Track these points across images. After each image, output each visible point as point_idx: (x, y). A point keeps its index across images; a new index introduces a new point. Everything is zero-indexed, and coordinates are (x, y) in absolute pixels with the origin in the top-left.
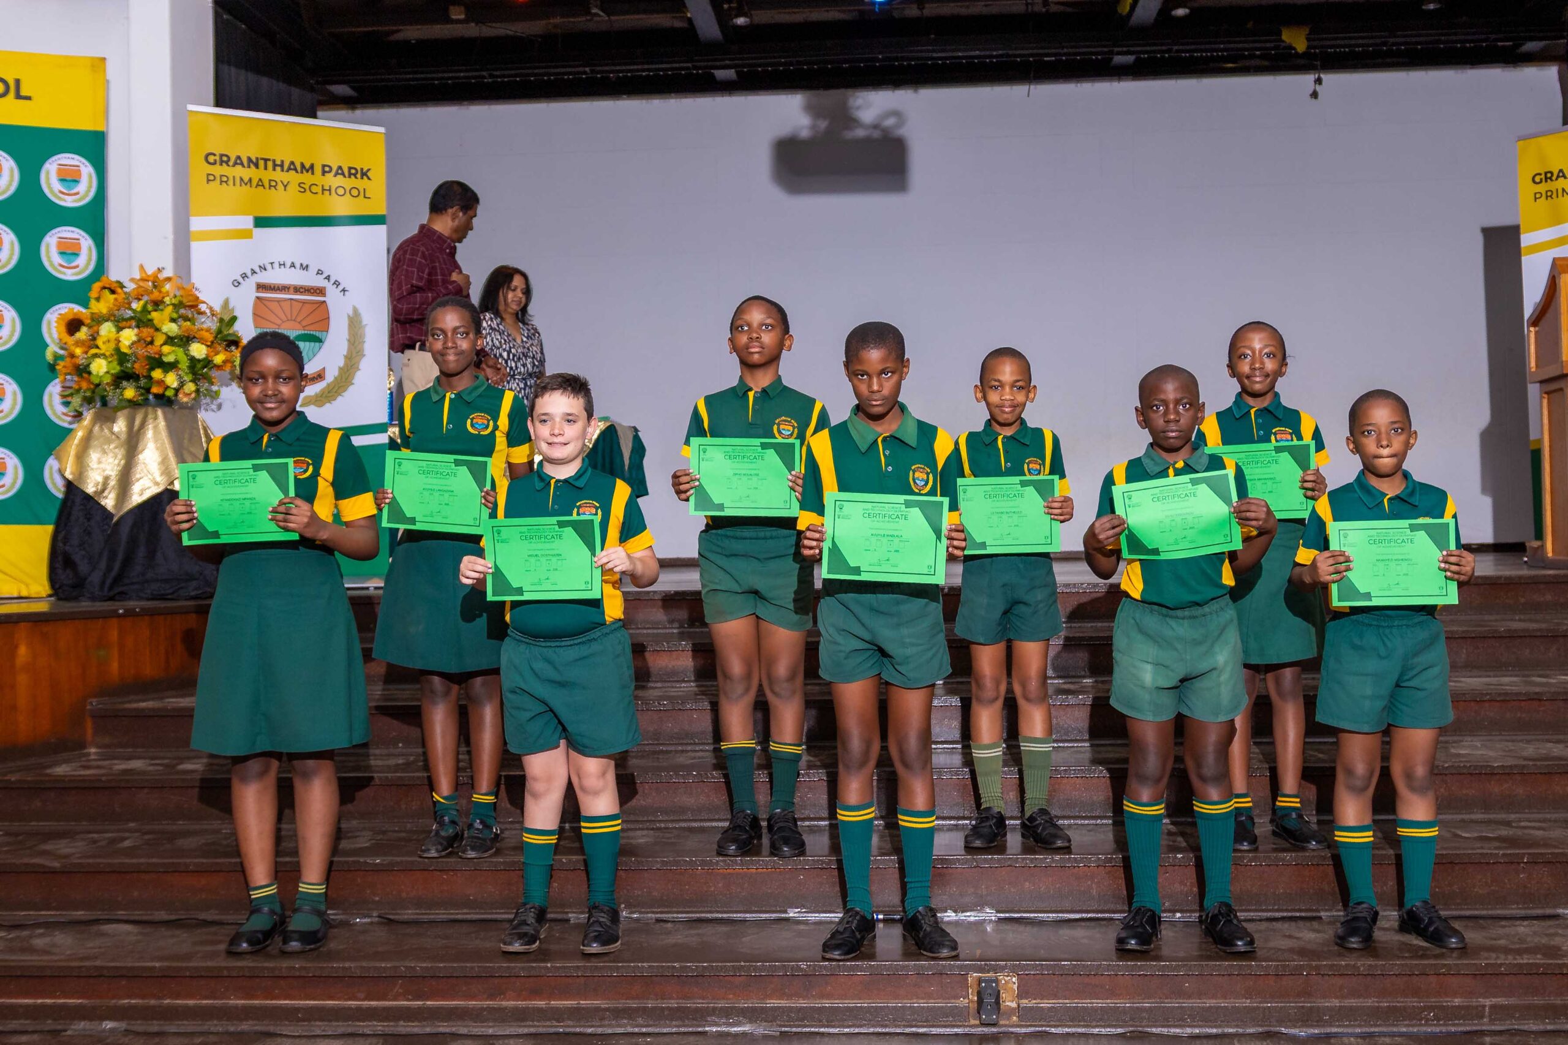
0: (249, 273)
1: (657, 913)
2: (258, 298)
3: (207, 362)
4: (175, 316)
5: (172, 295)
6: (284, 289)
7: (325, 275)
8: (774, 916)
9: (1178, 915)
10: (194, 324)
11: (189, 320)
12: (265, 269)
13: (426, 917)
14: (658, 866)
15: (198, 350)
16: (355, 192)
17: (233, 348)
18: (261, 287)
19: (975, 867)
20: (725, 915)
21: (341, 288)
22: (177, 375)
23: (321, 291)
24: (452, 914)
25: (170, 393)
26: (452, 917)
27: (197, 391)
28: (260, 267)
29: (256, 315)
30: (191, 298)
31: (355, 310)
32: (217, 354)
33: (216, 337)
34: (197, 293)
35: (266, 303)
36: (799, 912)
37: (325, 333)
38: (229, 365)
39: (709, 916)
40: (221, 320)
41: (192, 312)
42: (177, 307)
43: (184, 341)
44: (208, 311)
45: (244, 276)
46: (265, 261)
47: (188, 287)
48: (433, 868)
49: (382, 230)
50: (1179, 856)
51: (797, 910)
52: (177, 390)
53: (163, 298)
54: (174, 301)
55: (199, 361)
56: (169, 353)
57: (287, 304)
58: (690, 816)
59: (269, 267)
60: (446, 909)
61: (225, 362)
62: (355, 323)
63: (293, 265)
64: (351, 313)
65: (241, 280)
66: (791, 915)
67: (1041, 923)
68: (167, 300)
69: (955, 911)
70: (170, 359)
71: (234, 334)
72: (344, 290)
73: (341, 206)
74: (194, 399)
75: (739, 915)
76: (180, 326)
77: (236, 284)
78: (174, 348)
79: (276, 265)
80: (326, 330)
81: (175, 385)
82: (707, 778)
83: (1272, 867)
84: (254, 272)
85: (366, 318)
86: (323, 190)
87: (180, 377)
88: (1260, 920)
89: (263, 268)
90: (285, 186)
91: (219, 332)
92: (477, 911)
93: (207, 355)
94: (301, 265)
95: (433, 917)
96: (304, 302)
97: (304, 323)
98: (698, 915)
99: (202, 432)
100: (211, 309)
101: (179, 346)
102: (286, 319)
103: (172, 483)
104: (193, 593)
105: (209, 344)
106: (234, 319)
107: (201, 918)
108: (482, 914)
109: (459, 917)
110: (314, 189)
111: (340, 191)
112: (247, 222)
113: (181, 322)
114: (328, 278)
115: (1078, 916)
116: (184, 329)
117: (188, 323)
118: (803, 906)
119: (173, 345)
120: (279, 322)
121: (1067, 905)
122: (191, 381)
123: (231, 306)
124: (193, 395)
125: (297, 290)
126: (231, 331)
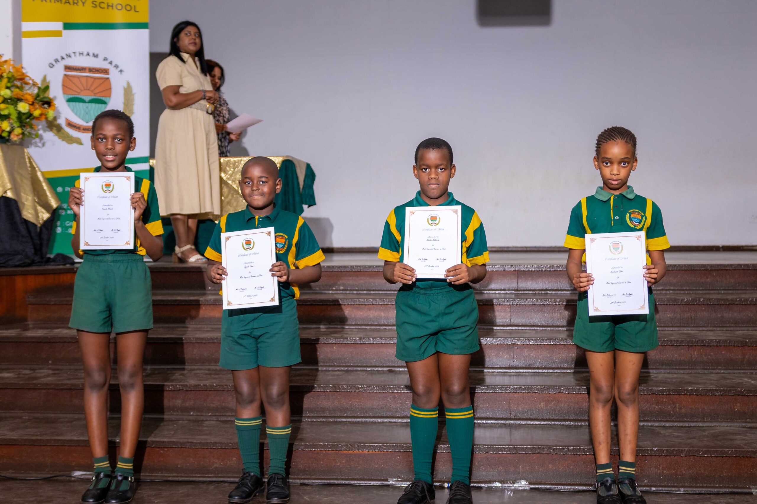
0: (59, 59)
1: (302, 479)
2: (65, 75)
3: (30, 115)
4: (9, 85)
5: (7, 71)
6: (82, 69)
7: (109, 61)
8: (379, 483)
9: (653, 489)
10: (22, 91)
11: (17, 87)
12: (70, 57)
13: (148, 478)
14: (303, 448)
15: (23, 107)
16: (128, 8)
17: (46, 106)
18: (67, 68)
19: (515, 453)
20: (347, 482)
21: (119, 69)
22: (10, 123)
23: (106, 71)
24: (166, 476)
25: (5, 134)
26: (165, 479)
27: (23, 134)
28: (67, 55)
29: (64, 86)
30: (19, 74)
31: (128, 84)
32: (35, 109)
33: (36, 99)
34: (24, 71)
35: (71, 78)
36: (396, 481)
37: (108, 99)
38: (43, 117)
39: (336, 482)
40: (39, 88)
41: (21, 83)
42: (9, 79)
43: (14, 101)
44: (31, 82)
45: (57, 61)
46: (70, 52)
47: (18, 66)
48: (154, 446)
49: (145, 32)
50: (655, 449)
51: (395, 479)
52: (10, 133)
53: (2, 73)
54: (10, 76)
55: (24, 114)
56: (5, 109)
57: (84, 81)
58: (327, 414)
59: (72, 55)
60: (162, 473)
61: (41, 115)
62: (128, 92)
63: (88, 54)
64: (126, 86)
65: (54, 63)
66: (391, 482)
67: (559, 492)
68: (5, 75)
69: (501, 483)
70: (5, 112)
71: (48, 98)
72: (121, 71)
73: (119, 17)
74: (22, 139)
75: (356, 482)
76: (12, 92)
77: (52, 66)
78: (7, 106)
79: (77, 54)
80: (109, 97)
81: (8, 129)
82: (340, 389)
83: (718, 458)
84: (63, 58)
85: (135, 90)
86: (108, 6)
87: (12, 124)
88: (710, 494)
89: (69, 56)
90: (83, 3)
91: (38, 95)
92: (183, 475)
93: (29, 110)
94: (94, 54)
95: (153, 478)
96: (95, 78)
97: (96, 91)
98: (329, 481)
99: (27, 160)
100: (33, 80)
101: (12, 104)
102: (82, 89)
103: (5, 192)
104: (17, 263)
105: (31, 103)
106: (47, 88)
107: (2, 475)
108: (186, 477)
109: (170, 479)
110: (102, 5)
111: (119, 7)
112: (58, 26)
113: (13, 89)
114: (111, 63)
115: (585, 488)
116: (14, 93)
117: (18, 90)
118: (400, 478)
119: (8, 103)
120: (79, 91)
121: (578, 481)
122: (18, 127)
123: (48, 79)
124: (21, 136)
125: (91, 70)
126: (46, 95)
